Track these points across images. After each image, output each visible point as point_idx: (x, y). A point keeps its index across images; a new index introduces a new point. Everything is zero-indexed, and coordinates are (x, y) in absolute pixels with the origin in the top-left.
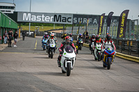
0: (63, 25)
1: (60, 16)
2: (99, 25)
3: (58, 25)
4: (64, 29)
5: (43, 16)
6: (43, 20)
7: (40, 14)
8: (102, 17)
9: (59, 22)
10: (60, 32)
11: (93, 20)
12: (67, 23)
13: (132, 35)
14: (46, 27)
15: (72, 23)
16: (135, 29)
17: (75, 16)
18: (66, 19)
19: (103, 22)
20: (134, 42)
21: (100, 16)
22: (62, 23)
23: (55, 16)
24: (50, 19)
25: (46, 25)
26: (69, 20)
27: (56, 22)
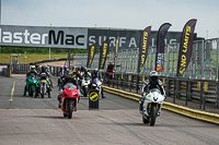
0: (68, 50)
1: (61, 32)
2: (141, 49)
3: (57, 51)
4: (70, 59)
5: (26, 34)
6: (27, 42)
7: (21, 29)
8: (146, 34)
9: (59, 45)
10: (62, 64)
11: (128, 40)
12: (75, 46)
13: (208, 70)
14: (33, 55)
15: (85, 47)
16: (214, 57)
17: (92, 32)
18: (73, 40)
19: (149, 44)
20: (211, 83)
21: (142, 32)
22: (65, 46)
23: (52, 32)
24: (40, 40)
25: (33, 52)
26: (80, 40)
27: (53, 45)
